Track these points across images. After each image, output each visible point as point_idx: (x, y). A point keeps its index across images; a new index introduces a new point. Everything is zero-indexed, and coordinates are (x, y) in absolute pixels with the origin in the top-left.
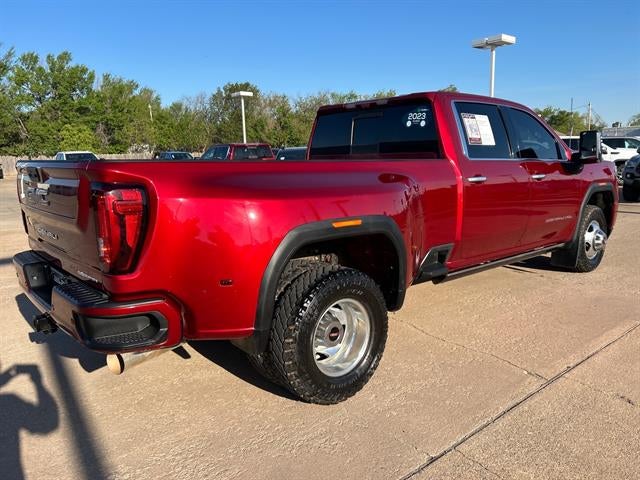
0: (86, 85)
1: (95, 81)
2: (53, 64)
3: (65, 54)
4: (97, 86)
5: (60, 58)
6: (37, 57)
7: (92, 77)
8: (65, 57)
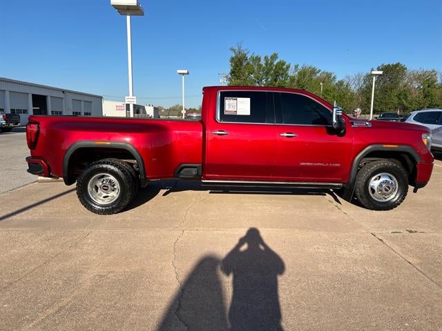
0: (284, 73)
1: (290, 69)
2: (267, 62)
3: (275, 54)
4: (291, 73)
5: (271, 57)
6: (260, 58)
7: (288, 67)
8: (275, 57)
